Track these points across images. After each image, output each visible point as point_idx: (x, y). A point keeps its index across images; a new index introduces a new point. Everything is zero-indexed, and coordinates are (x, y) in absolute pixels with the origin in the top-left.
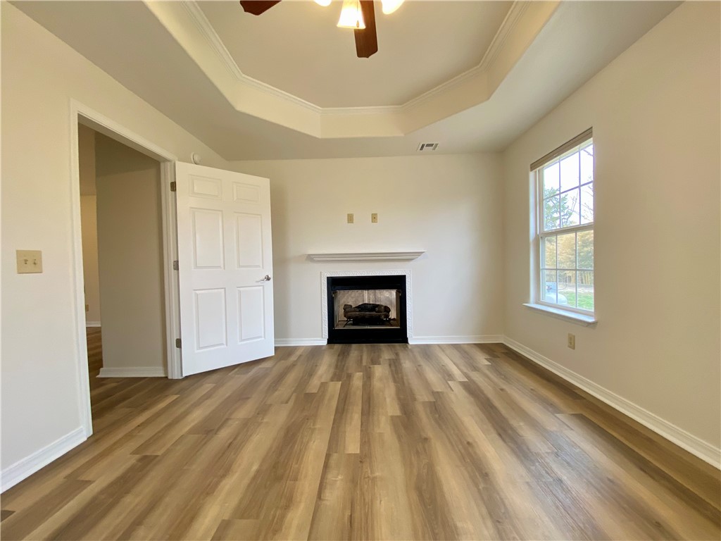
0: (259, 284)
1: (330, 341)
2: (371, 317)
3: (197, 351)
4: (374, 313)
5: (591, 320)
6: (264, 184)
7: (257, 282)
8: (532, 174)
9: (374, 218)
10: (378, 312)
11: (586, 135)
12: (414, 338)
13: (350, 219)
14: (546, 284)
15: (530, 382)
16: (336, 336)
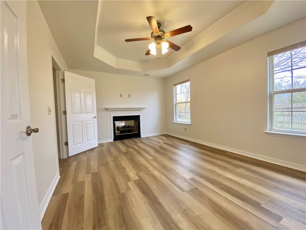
0: (92, 119)
1: (114, 140)
2: (128, 130)
3: (73, 146)
4: (129, 128)
5: (190, 124)
6: (93, 81)
7: (92, 118)
8: (174, 87)
9: (129, 96)
10: (131, 128)
11: (188, 81)
12: (143, 135)
13: (121, 95)
14: (178, 117)
15: (178, 141)
16: (116, 138)
